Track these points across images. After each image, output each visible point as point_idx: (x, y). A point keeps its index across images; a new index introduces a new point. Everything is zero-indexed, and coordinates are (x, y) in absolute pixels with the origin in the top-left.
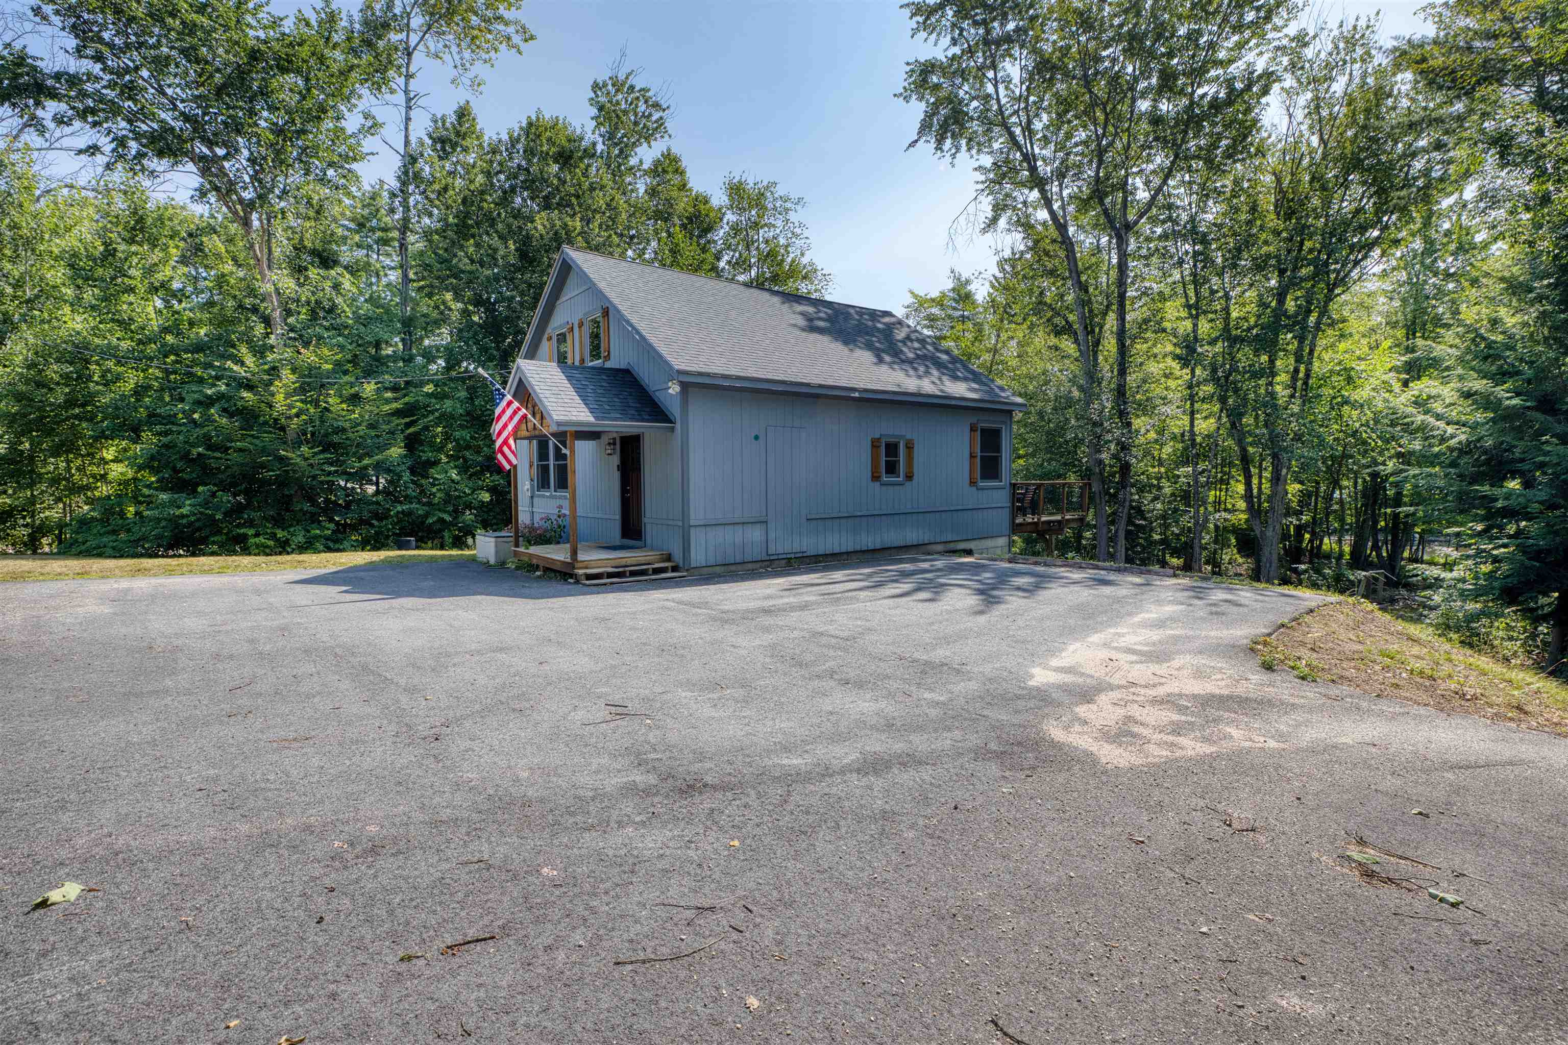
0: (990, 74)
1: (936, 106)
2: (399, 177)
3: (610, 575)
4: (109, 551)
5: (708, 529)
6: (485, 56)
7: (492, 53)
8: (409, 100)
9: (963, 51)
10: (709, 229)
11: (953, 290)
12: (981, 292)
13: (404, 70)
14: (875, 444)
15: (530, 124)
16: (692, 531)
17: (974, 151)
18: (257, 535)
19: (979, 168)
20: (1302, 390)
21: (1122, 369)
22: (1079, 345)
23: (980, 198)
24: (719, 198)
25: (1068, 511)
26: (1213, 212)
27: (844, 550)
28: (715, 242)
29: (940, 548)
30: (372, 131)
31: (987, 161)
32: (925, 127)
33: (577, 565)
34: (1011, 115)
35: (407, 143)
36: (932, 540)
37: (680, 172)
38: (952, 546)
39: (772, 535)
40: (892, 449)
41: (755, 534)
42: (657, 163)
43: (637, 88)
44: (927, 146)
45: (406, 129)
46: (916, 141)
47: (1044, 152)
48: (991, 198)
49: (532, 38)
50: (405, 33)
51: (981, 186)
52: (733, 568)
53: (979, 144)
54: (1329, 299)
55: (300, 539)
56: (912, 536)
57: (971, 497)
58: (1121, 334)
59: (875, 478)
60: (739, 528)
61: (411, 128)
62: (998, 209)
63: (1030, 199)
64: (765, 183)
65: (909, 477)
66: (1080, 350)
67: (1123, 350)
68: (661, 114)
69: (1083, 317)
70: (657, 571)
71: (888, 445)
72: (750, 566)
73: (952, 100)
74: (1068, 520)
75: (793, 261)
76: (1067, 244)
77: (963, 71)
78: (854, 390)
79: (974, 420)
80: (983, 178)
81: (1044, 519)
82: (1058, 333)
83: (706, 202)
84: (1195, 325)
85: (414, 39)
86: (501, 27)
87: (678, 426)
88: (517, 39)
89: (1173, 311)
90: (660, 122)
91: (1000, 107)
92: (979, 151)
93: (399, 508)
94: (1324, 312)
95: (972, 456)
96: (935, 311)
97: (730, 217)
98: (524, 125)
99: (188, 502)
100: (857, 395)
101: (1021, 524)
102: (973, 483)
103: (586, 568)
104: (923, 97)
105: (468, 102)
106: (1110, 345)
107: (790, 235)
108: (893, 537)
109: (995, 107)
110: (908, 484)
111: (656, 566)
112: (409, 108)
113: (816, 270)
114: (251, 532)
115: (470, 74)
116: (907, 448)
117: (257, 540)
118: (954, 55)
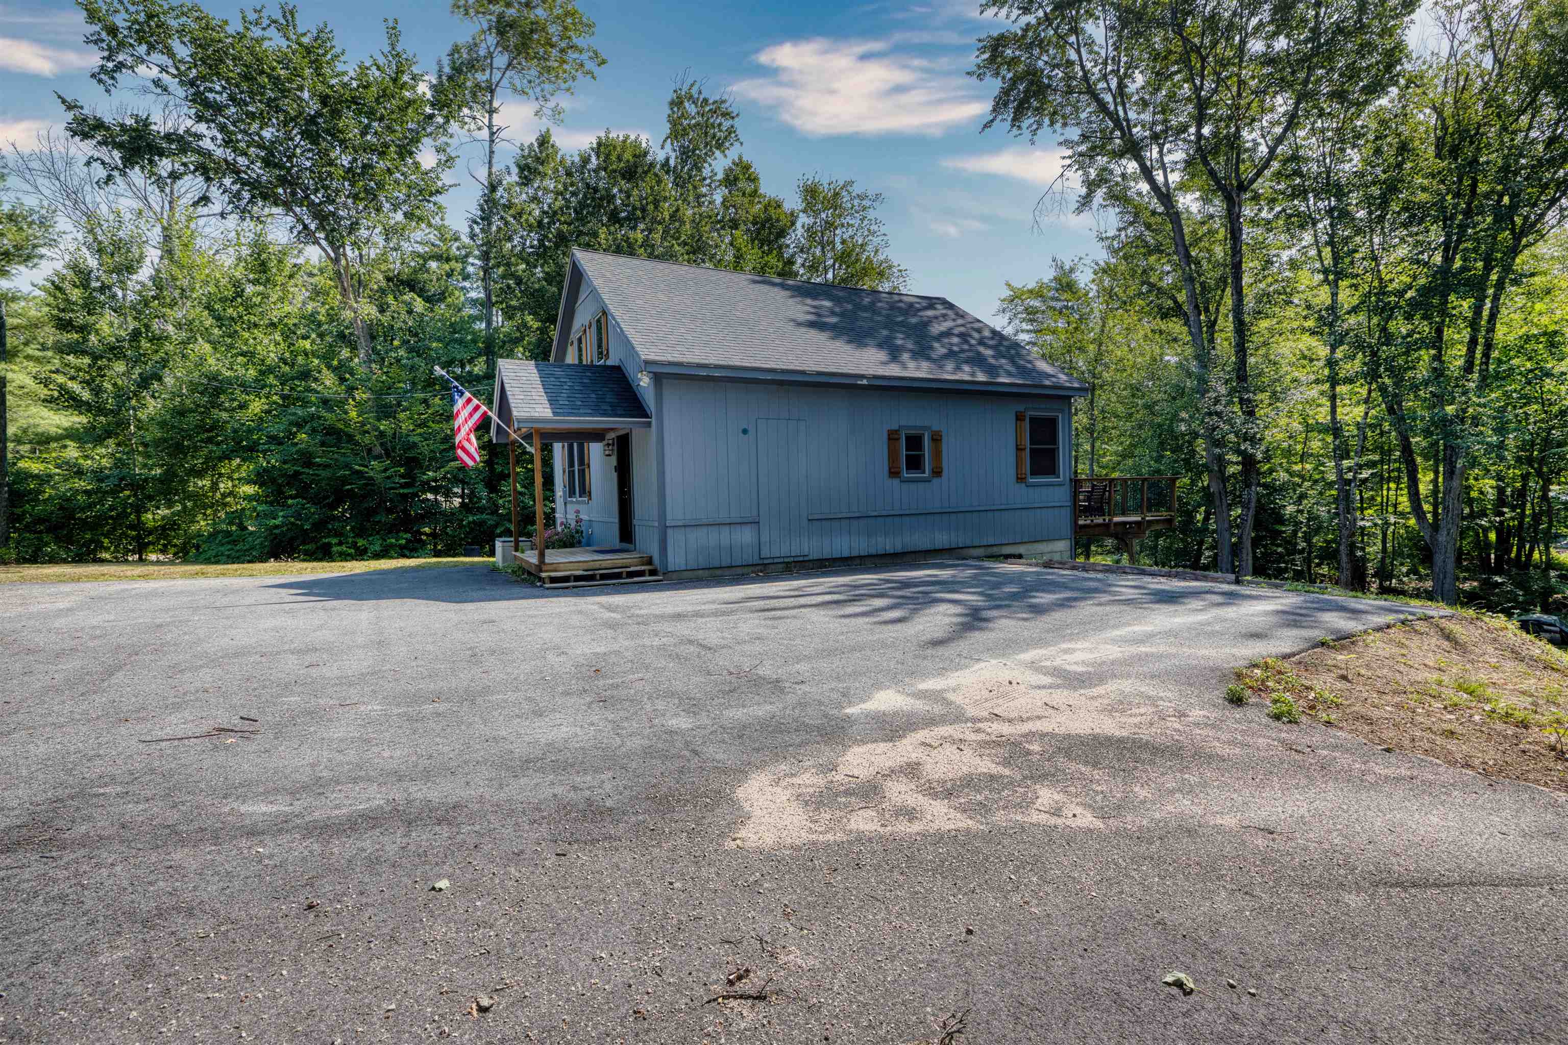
0: (1073, 39)
1: (1014, 82)
2: (481, 206)
3: (578, 578)
4: (224, 558)
5: (688, 530)
6: (563, 86)
7: (570, 83)
8: (492, 134)
9: (1039, 19)
10: (782, 233)
11: (1055, 279)
12: (1084, 278)
13: (487, 107)
14: (893, 436)
15: (599, 144)
16: (670, 532)
17: (1058, 126)
18: (340, 544)
19: (1067, 143)
20: (1482, 363)
21: (1241, 349)
22: (1189, 327)
23: (1067, 174)
24: (792, 202)
25: (1149, 510)
26: (1353, 161)
27: (855, 553)
28: (788, 246)
29: (980, 552)
30: (448, 164)
31: (1074, 133)
32: (1000, 105)
33: (544, 568)
34: (1099, 80)
35: (490, 174)
36: (968, 543)
37: (753, 179)
38: (995, 550)
39: (765, 538)
40: (914, 442)
41: (746, 536)
42: (728, 172)
43: (711, 101)
44: (1003, 125)
45: (490, 162)
46: (992, 121)
47: (1142, 116)
48: (1080, 172)
49: (603, 62)
50: (488, 72)
51: (1068, 162)
52: (718, 572)
53: (1063, 117)
54: (1515, 251)
55: (377, 548)
56: (942, 539)
57: (1020, 494)
58: (1238, 309)
59: (894, 473)
60: (726, 529)
61: (494, 161)
62: (1091, 186)
63: (1130, 171)
64: (841, 183)
65: (937, 472)
66: (1191, 333)
67: (1241, 328)
68: (730, 122)
69: (1192, 296)
70: (631, 575)
71: (908, 438)
72: (739, 571)
73: (1032, 74)
74: (1149, 521)
75: (868, 258)
76: (1174, 216)
77: (1042, 41)
78: (862, 377)
79: (1021, 408)
80: (1069, 152)
81: (1116, 519)
82: (1165, 316)
83: (779, 206)
84: (1334, 295)
85: (497, 75)
86: (576, 56)
87: (653, 421)
88: (590, 65)
89: (1308, 278)
90: (731, 131)
91: (1086, 73)
92: (1065, 125)
93: (471, 519)
94: (1507, 269)
95: (1019, 449)
96: (1036, 303)
97: (803, 220)
98: (595, 146)
99: (281, 514)
100: (865, 382)
101: (1085, 526)
102: (1020, 479)
103: (556, 571)
104: (998, 74)
105: (548, 131)
106: (1226, 325)
107: (866, 233)
108: (919, 540)
109: (1080, 74)
110: (936, 481)
111: (632, 569)
112: (492, 141)
113: (890, 267)
114: (334, 541)
115: (551, 104)
116: (933, 439)
117: (339, 548)
118: (1028, 24)
